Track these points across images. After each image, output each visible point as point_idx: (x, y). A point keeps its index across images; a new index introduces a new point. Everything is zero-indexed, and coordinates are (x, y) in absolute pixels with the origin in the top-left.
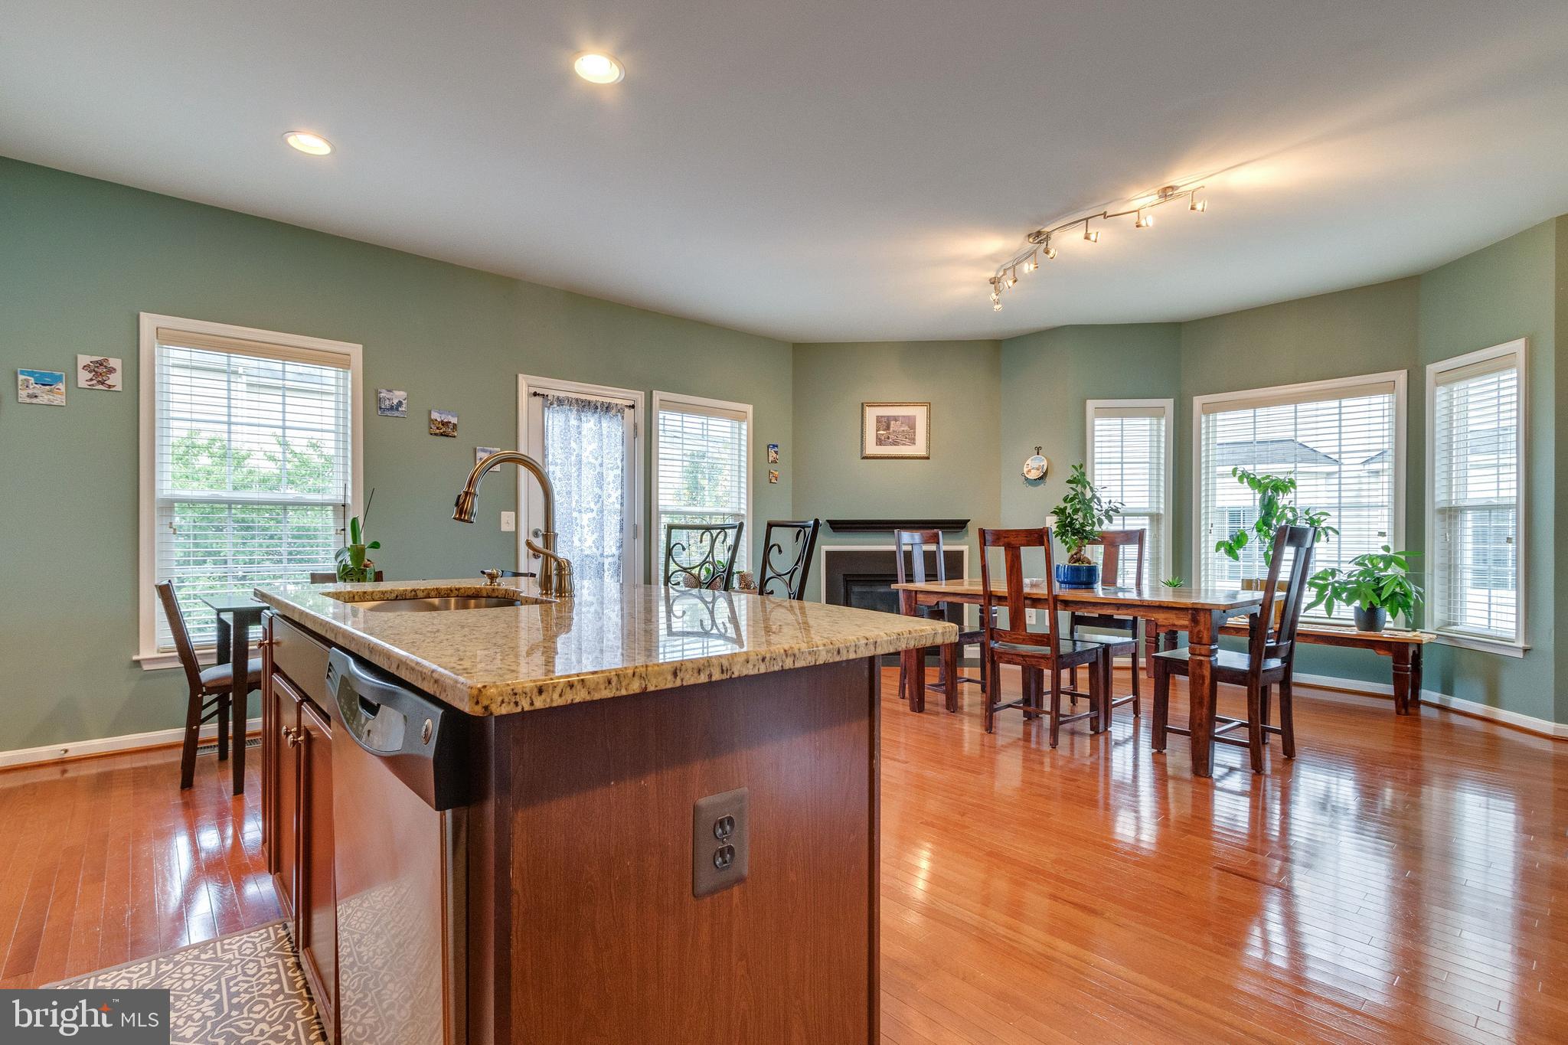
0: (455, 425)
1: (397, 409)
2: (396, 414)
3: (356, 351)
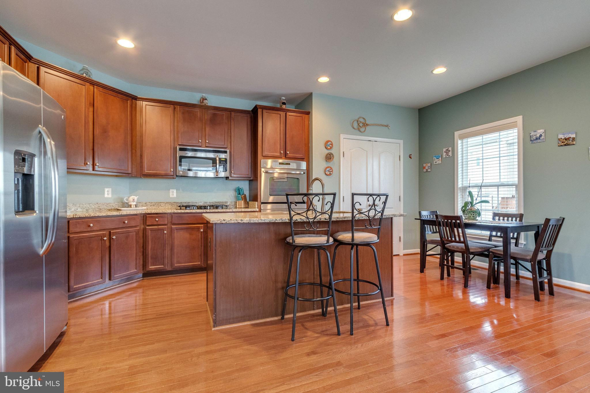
0: (573, 138)
1: (539, 139)
2: (539, 141)
3: (519, 119)
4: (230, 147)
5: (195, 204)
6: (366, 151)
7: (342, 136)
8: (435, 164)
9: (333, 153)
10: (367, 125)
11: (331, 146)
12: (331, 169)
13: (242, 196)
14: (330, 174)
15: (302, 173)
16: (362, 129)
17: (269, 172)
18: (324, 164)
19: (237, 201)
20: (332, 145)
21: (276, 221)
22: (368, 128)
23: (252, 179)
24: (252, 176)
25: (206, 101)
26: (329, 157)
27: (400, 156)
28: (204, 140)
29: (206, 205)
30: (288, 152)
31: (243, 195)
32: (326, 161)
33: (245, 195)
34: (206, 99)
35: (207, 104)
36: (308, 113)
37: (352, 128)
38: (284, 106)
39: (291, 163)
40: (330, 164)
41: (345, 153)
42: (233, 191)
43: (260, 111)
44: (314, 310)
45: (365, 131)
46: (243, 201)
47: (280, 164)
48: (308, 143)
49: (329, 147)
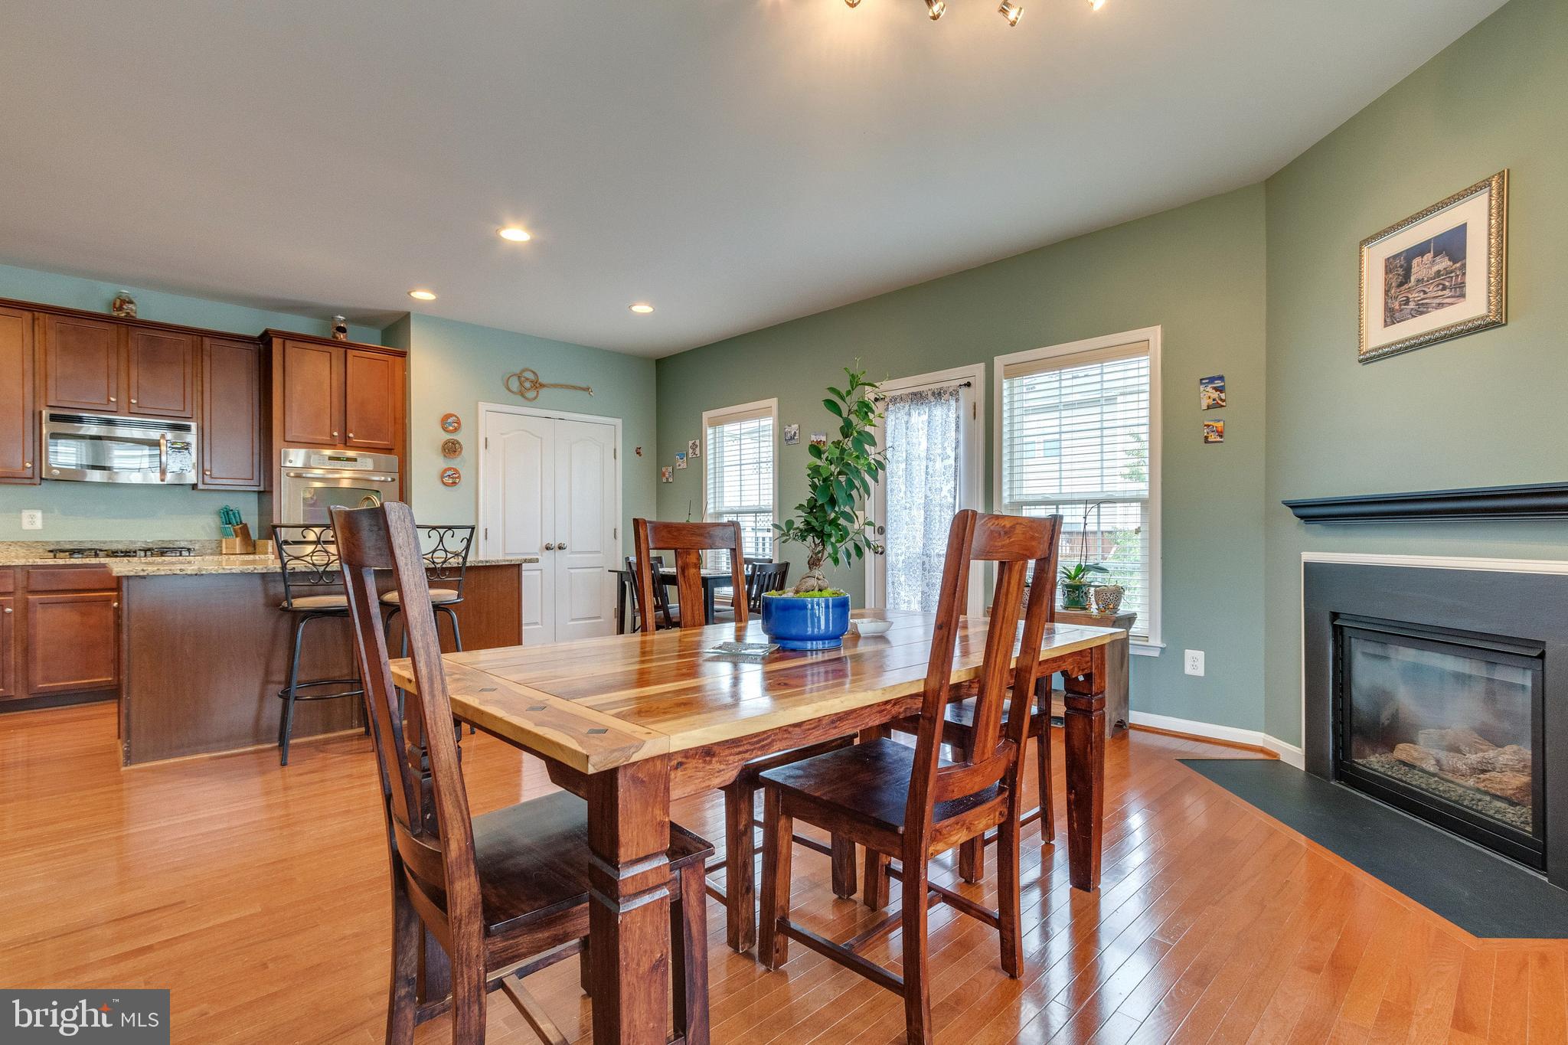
0: (824, 442)
1: (794, 439)
2: (793, 442)
3: (773, 402)
4: (200, 416)
5: (102, 545)
6: (538, 437)
7: (483, 406)
8: (678, 468)
9: (460, 441)
10: (542, 386)
11: (456, 425)
12: (456, 471)
13: (237, 527)
14: (454, 483)
15: (389, 479)
16: (531, 394)
17: (304, 475)
18: (440, 463)
19: (224, 540)
20: (459, 423)
21: (256, 571)
22: (543, 392)
23: (262, 489)
24: (262, 483)
25: (131, 306)
26: (451, 449)
27: (615, 450)
28: (123, 397)
29: (132, 547)
30: (351, 435)
31: (238, 525)
32: (445, 456)
33: (246, 525)
34: (131, 302)
35: (133, 314)
36: (404, 355)
37: (507, 391)
38: (341, 336)
39: (358, 460)
40: (454, 463)
41: (488, 439)
42: (213, 516)
43: (277, 344)
44: (352, 727)
45: (535, 398)
46: (238, 539)
47: (331, 458)
48: (404, 417)
49: (451, 428)
